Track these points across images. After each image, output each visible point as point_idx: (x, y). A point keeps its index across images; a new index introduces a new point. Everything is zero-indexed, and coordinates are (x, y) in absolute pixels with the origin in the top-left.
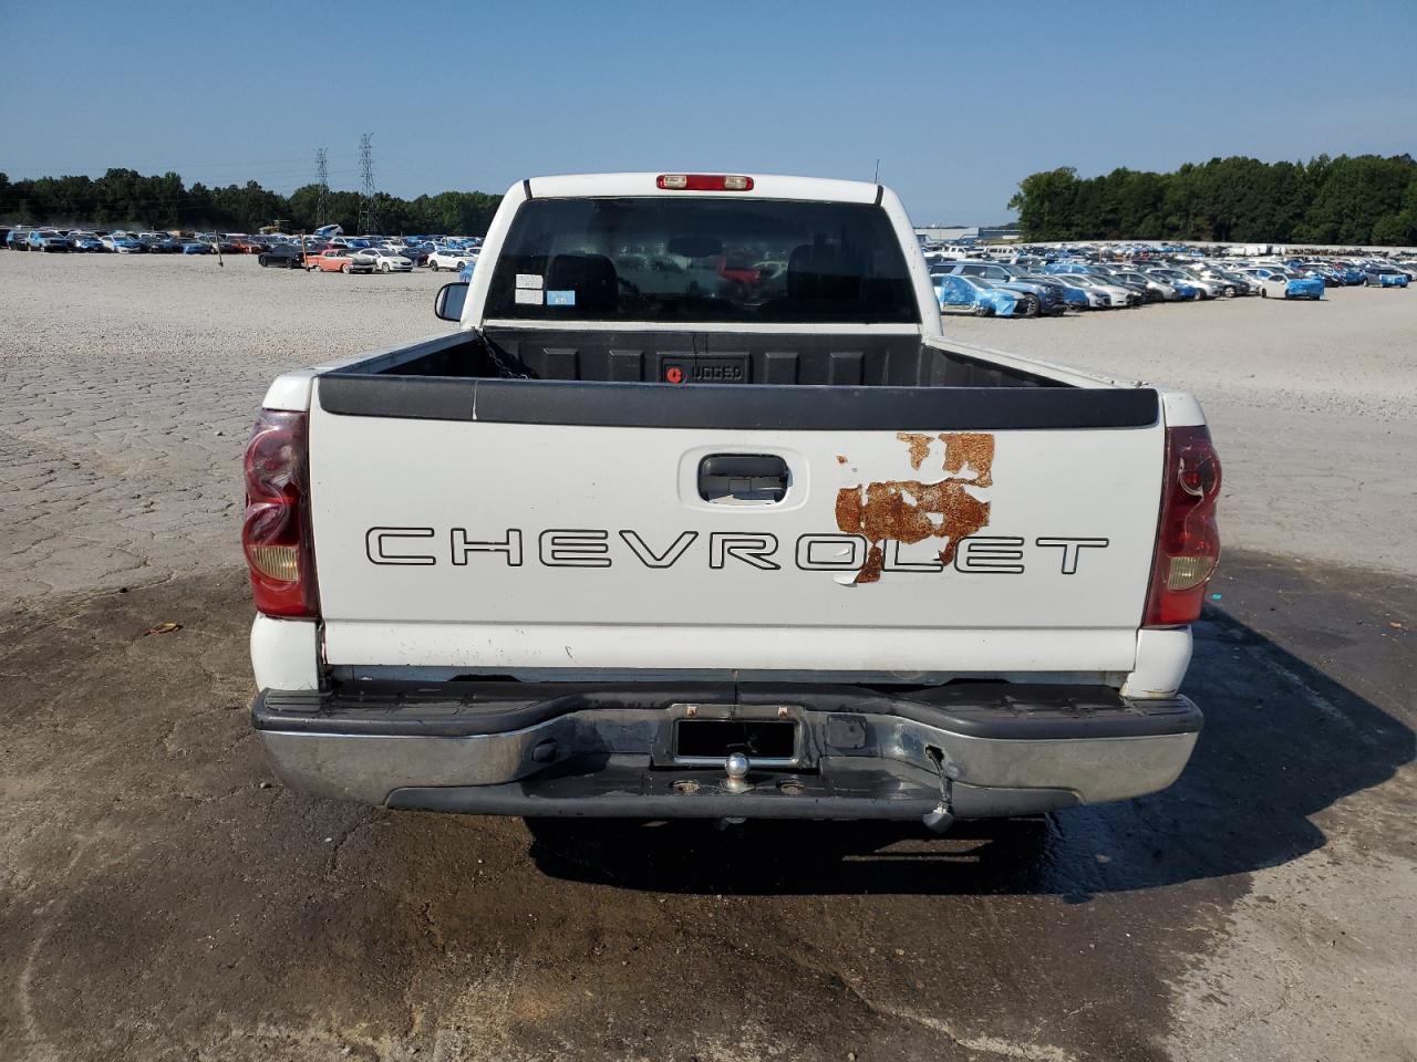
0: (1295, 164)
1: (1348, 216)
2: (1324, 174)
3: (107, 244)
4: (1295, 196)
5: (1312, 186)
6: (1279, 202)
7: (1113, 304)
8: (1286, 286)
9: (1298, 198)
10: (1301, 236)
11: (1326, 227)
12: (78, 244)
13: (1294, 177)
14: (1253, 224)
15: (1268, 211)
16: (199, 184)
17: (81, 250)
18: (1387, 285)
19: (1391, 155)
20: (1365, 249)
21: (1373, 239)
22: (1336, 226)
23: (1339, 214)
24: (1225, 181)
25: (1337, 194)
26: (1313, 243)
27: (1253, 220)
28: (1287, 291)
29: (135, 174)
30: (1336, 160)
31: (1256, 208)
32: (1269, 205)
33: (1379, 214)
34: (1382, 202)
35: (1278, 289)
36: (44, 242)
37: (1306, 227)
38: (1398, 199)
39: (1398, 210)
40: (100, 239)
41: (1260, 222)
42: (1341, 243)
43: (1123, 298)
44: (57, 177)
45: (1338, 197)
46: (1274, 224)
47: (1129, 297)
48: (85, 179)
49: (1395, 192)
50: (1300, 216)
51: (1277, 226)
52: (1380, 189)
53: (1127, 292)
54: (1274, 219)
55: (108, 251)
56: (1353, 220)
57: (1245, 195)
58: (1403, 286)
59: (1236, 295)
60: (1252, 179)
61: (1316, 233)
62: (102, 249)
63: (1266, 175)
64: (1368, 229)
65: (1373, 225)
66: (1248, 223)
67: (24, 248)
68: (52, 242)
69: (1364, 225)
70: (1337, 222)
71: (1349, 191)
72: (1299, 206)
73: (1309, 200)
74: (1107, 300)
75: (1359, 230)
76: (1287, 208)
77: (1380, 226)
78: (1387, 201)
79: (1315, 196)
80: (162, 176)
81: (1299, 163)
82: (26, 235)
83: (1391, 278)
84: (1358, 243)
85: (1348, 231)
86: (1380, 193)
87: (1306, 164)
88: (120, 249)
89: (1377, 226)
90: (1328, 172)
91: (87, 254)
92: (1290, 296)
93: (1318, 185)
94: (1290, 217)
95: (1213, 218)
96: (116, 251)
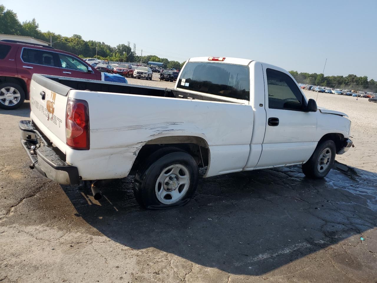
3: (333, 92)
12: (326, 91)
16: (373, 79)
17: (326, 93)
29: (355, 76)
36: (318, 90)
40: (332, 90)
44: (336, 76)
48: (342, 77)
55: (333, 93)
62: (331, 93)
67: (314, 91)
68: (320, 90)
80: (363, 77)
82: (315, 88)
88: (336, 93)
91: (327, 94)
96: (334, 94)
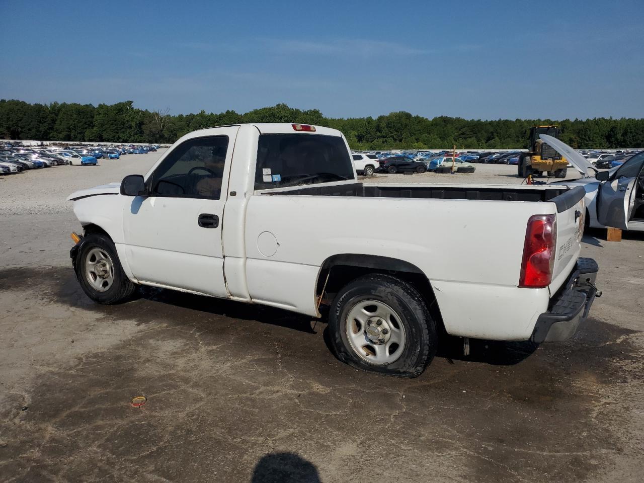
0: (43, 105)
1: (73, 129)
2: (57, 110)
4: (47, 120)
5: (54, 115)
6: (40, 122)
7: (12, 171)
8: (81, 160)
9: (49, 121)
10: (54, 137)
11: (65, 133)
13: (44, 111)
14: (30, 132)
15: (36, 126)
18: (112, 158)
19: (84, 104)
20: (83, 143)
21: (86, 139)
22: (69, 133)
23: (69, 128)
24: (11, 111)
25: (66, 119)
26: (60, 141)
27: (29, 130)
28: (82, 162)
30: (61, 105)
31: (30, 124)
32: (36, 123)
33: (86, 128)
34: (85, 123)
35: (78, 161)
37: (55, 133)
38: (92, 122)
39: (93, 127)
41: (34, 130)
42: (72, 141)
43: (15, 168)
45: (67, 121)
46: (41, 132)
47: (17, 167)
49: (90, 119)
50: (52, 128)
51: (42, 133)
52: (83, 118)
53: (16, 166)
54: (40, 129)
56: (76, 130)
57: (22, 118)
58: (118, 158)
59: (58, 165)
60: (24, 111)
61: (61, 136)
63: (31, 109)
64: (82, 135)
65: (84, 133)
66: (27, 131)
69: (80, 133)
70: (69, 132)
71: (71, 118)
72: (50, 124)
73: (54, 121)
74: (9, 170)
75: (79, 135)
76: (45, 124)
77: (87, 133)
78: (87, 123)
79: (56, 120)
81: (45, 105)
83: (113, 155)
84: (80, 140)
85: (74, 135)
86: (84, 120)
87: (49, 105)
89: (86, 133)
90: (59, 110)
92: (83, 164)
93: (57, 115)
94: (47, 129)
95: (8, 128)
